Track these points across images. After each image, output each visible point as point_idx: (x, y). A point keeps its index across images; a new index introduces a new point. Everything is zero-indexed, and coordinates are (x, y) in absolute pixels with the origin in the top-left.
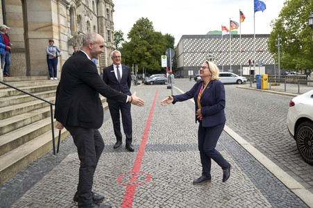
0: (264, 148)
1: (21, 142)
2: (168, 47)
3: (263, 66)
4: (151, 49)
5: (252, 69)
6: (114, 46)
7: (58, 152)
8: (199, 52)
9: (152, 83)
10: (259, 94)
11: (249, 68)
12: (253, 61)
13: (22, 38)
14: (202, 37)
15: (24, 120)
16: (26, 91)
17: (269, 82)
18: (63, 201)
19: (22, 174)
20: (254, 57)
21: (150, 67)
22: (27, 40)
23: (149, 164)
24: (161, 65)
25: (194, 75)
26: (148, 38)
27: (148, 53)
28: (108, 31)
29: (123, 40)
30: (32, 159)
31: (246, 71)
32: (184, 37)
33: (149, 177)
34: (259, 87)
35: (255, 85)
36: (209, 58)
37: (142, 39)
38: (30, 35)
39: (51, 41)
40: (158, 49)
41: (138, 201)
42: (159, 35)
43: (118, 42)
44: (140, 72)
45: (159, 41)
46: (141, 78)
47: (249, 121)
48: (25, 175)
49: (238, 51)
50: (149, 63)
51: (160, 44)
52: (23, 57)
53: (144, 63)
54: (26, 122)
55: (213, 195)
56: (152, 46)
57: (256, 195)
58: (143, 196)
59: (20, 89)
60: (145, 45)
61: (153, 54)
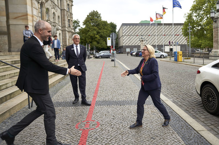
0: (179, 103)
1: (4, 100)
2: (112, 32)
3: (179, 45)
4: (99, 33)
5: (171, 47)
6: (73, 31)
7: (32, 107)
8: (134, 35)
9: (100, 57)
10: (176, 65)
11: (169, 47)
12: (172, 42)
13: (5, 24)
14: (136, 25)
15: (6, 84)
16: (8, 63)
17: (183, 56)
18: (35, 142)
19: (5, 123)
20: (173, 39)
21: (99, 46)
22: (8, 26)
23: (98, 114)
24: (106, 44)
25: (131, 51)
26: (98, 25)
27: (97, 36)
28: (69, 20)
29: (79, 26)
30: (12, 112)
31: (167, 49)
32: (123, 25)
33: (98, 124)
34: (176, 60)
35: (173, 59)
36: (141, 40)
37: (93, 26)
38: (11, 22)
39: (27, 27)
40: (105, 33)
41: (90, 141)
42: (105, 23)
43: (76, 28)
44: (92, 49)
45: (106, 28)
46: (92, 54)
47: (169, 84)
48: (7, 124)
49: (162, 35)
50: (98, 43)
51: (106, 29)
52: (6, 38)
53: (95, 43)
54: (8, 85)
55: (143, 136)
56: (100, 31)
57: (174, 136)
58: (94, 137)
59: (4, 61)
60: (95, 30)
61: (101, 36)
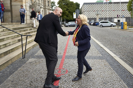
0: (125, 59)
1: (8, 53)
2: (77, 9)
3: (125, 18)
4: (68, 10)
5: (119, 19)
6: (51, 9)
7: (24, 58)
8: (92, 11)
9: (69, 26)
10: (122, 32)
11: (117, 19)
12: (120, 16)
13: (9, 5)
14: (94, 3)
15: (10, 43)
16: (11, 29)
17: (127, 26)
18: (27, 81)
19: (9, 67)
20: (120, 13)
21: (68, 18)
22: (11, 6)
23: (67, 65)
24: (73, 17)
25: (89, 22)
26: (67, 5)
27: (67, 12)
28: (48, 1)
29: (55, 5)
30: (13, 61)
31: (116, 20)
32: (85, 4)
33: (67, 71)
34: (122, 28)
35: (120, 27)
36: (97, 14)
37: (64, 5)
38: (13, 3)
40: (72, 9)
41: (61, 83)
42: (72, 3)
43: (53, 6)
44: (63, 21)
45: (73, 6)
46: (63, 24)
47: (117, 45)
48: (10, 68)
49: (112, 10)
50: (67, 16)
51: (73, 7)
52: (9, 14)
53: (65, 17)
54: (11, 44)
55: (98, 81)
56: (69, 8)
57: (121, 83)
58: (64, 80)
59: (8, 28)
60: (65, 8)
61: (69, 12)
